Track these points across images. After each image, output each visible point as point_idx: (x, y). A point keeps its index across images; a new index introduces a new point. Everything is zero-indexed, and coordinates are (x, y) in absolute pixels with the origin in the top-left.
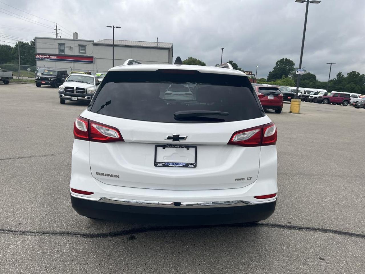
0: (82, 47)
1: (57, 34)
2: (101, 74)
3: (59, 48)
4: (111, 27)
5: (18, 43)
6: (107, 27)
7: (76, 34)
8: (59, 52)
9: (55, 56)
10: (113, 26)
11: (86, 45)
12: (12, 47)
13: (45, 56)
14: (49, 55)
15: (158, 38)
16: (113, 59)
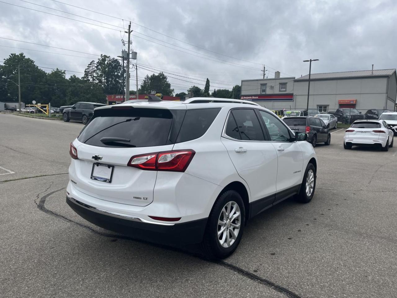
0: (283, 85)
1: (264, 75)
2: (292, 112)
3: (261, 88)
4: (308, 61)
5: (234, 87)
6: (304, 61)
7: (278, 73)
8: (261, 93)
9: (257, 96)
10: (311, 60)
11: (287, 83)
12: (230, 91)
13: (248, 98)
14: (252, 96)
15: (373, 65)
16: (308, 94)
